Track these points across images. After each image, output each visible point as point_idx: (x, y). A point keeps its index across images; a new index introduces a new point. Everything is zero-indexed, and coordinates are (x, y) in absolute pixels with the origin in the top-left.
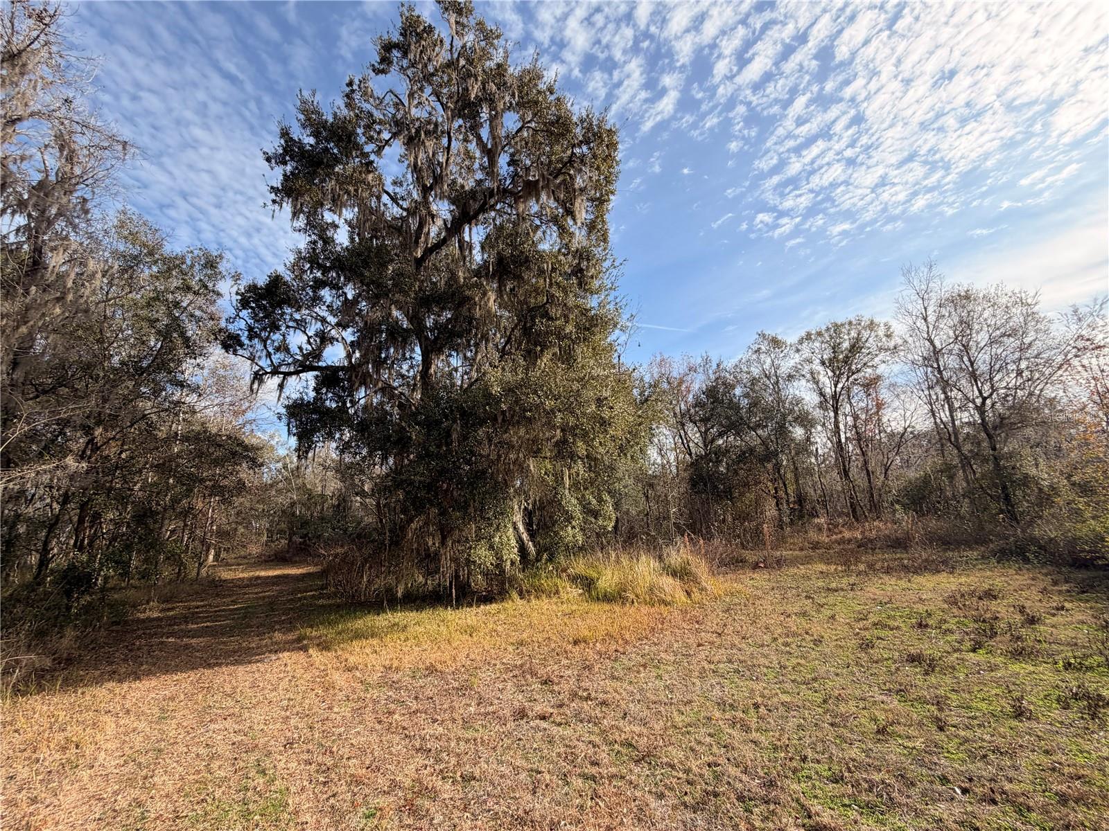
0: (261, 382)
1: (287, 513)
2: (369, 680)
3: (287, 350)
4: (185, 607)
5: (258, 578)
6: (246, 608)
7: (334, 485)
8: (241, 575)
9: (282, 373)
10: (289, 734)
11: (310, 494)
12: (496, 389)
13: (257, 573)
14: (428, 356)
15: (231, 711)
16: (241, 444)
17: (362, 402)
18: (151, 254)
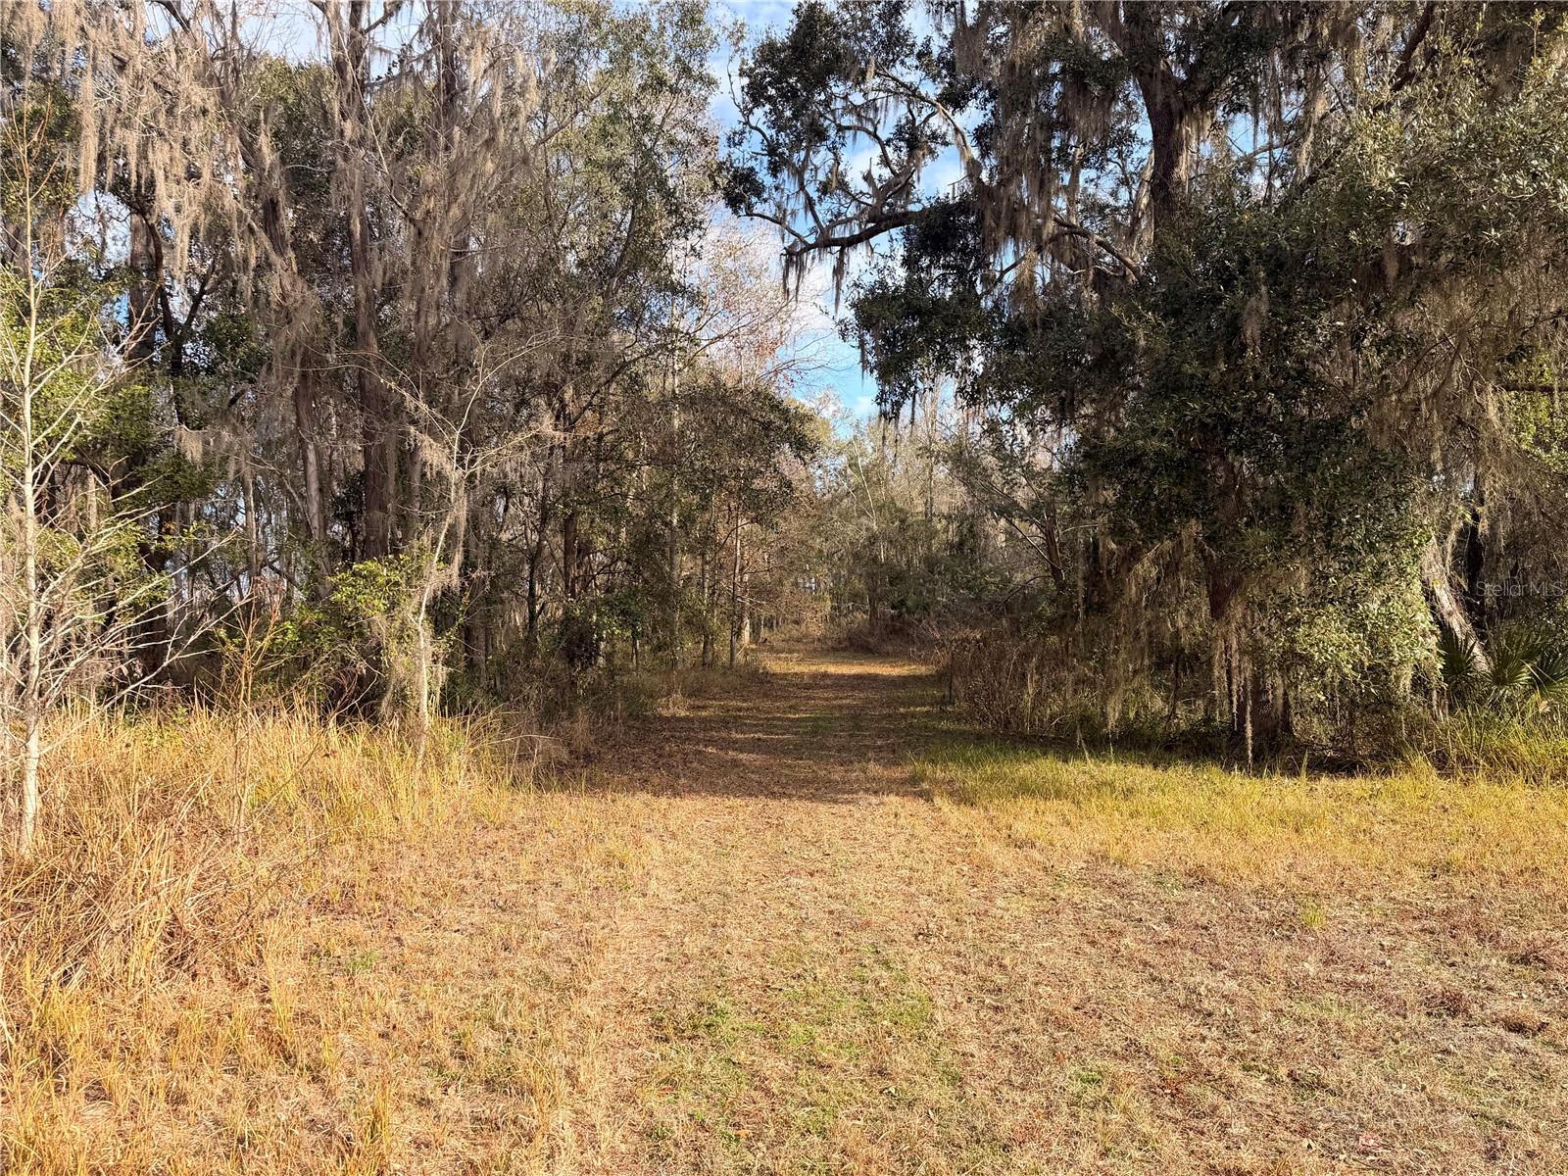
0: (801, 268)
1: (862, 557)
2: (1060, 868)
3: (843, 186)
4: (722, 707)
5: (825, 675)
6: (815, 720)
7: (951, 497)
8: (797, 669)
9: (835, 242)
10: (920, 921)
11: (903, 518)
12: (1384, 174)
13: (823, 669)
14: (1170, 130)
15: (820, 866)
16: (776, 406)
17: (1010, 277)
18: (596, 24)
